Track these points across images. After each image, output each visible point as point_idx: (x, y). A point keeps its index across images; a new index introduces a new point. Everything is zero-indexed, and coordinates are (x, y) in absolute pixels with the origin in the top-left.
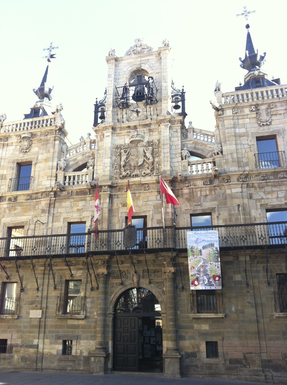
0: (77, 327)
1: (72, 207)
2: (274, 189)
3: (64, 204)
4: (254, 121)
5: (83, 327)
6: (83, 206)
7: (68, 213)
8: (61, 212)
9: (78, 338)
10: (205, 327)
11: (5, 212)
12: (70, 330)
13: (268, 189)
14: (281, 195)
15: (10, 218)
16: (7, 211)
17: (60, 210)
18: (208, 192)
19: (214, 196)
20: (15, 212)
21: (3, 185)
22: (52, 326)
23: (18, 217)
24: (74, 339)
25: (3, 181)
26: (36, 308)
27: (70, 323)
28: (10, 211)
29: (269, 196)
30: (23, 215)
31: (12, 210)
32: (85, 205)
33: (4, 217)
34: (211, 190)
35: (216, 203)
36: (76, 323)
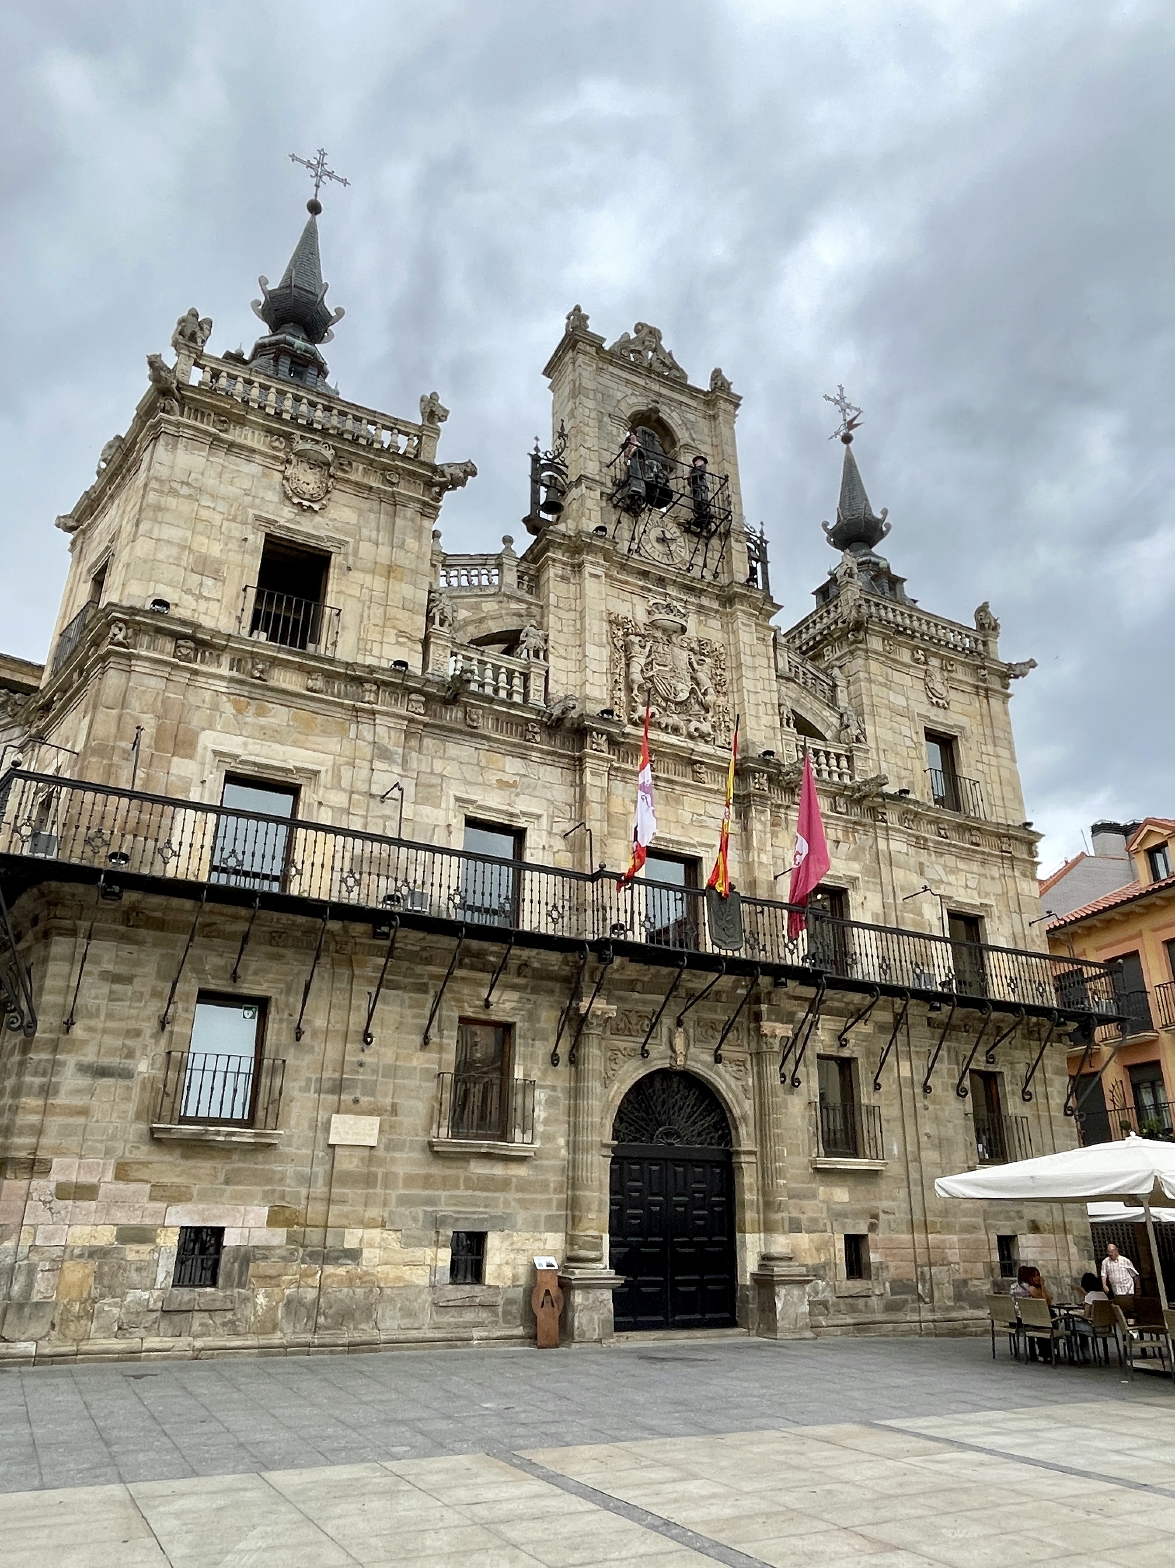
0: (504, 1185)
1: (482, 768)
2: (961, 865)
3: (453, 749)
4: (920, 685)
5: (523, 1186)
6: (518, 774)
7: (470, 784)
8: (444, 773)
9: (505, 1224)
10: (841, 1195)
11: (215, 707)
12: (477, 1193)
13: (951, 861)
14: (972, 884)
15: (241, 739)
16: (228, 708)
17: (438, 766)
18: (840, 833)
19: (852, 846)
20: (263, 721)
21: (208, 599)
22: (410, 1181)
23: (276, 746)
24: (494, 1228)
25: (209, 582)
26: (356, 1108)
27: (478, 1171)
28: (240, 711)
29: (952, 879)
30: (294, 744)
31: (252, 710)
32: (522, 772)
33: (211, 727)
34: (846, 831)
35: (856, 866)
36: (498, 1170)
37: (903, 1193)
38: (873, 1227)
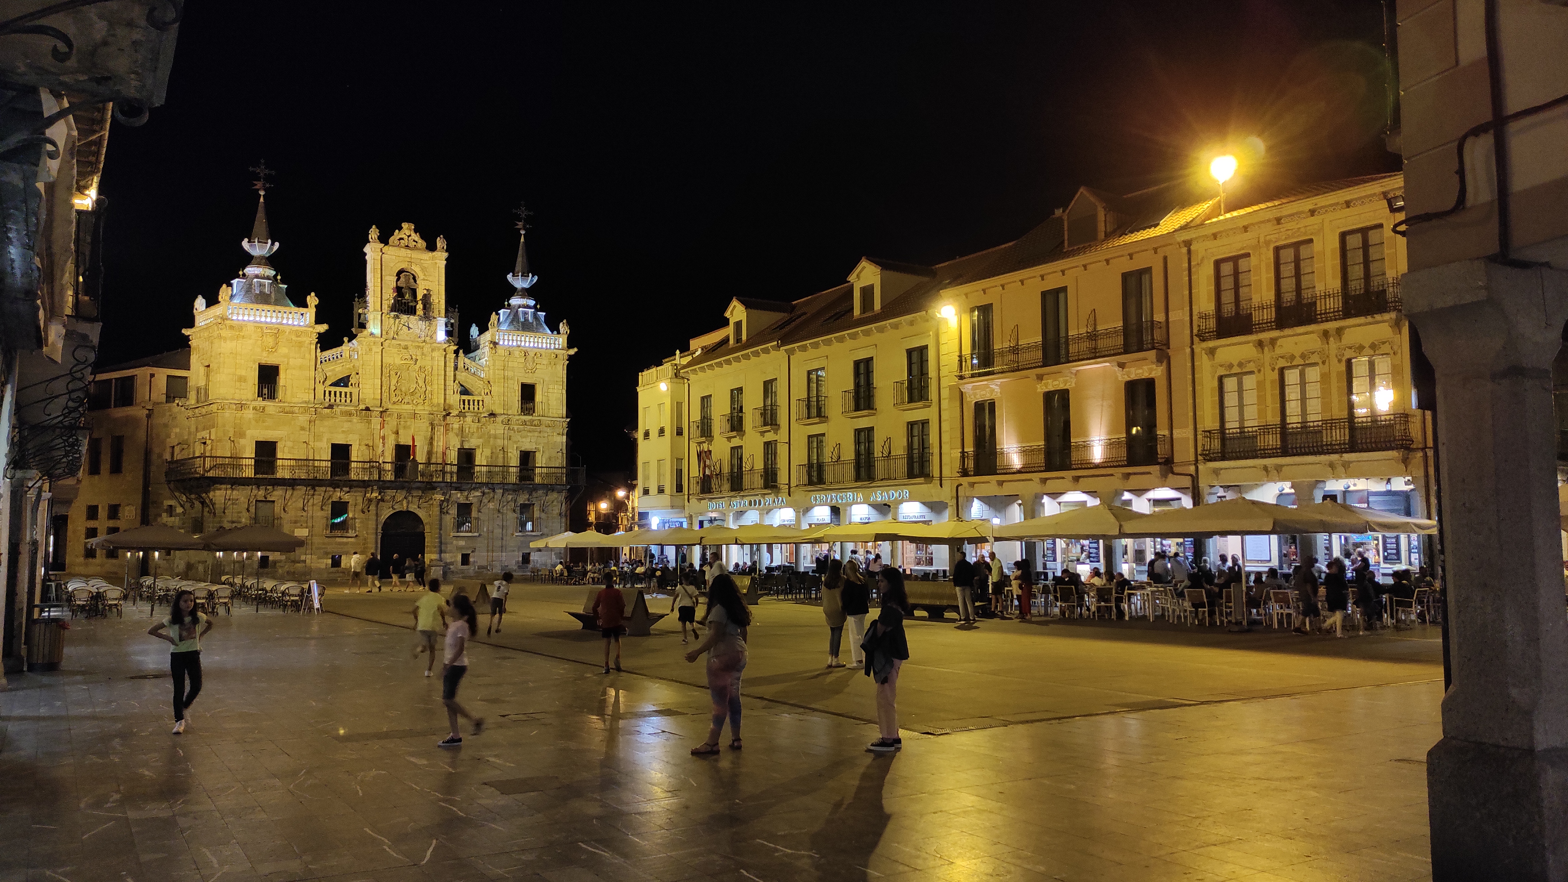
0: (347, 543)
1: (336, 427)
2: (530, 434)
3: (326, 423)
5: (352, 543)
6: (349, 427)
7: (332, 433)
8: (323, 432)
9: (347, 553)
10: (462, 543)
11: (250, 423)
12: (338, 546)
13: (524, 433)
15: (258, 431)
16: (254, 423)
17: (322, 429)
18: (475, 430)
20: (264, 424)
22: (319, 543)
23: (269, 431)
26: (301, 527)
27: (339, 540)
28: (257, 423)
29: (524, 440)
30: (275, 430)
31: (261, 422)
33: (249, 429)
34: (478, 428)
35: (481, 440)
36: (345, 540)
37: (486, 542)
38: (472, 552)
